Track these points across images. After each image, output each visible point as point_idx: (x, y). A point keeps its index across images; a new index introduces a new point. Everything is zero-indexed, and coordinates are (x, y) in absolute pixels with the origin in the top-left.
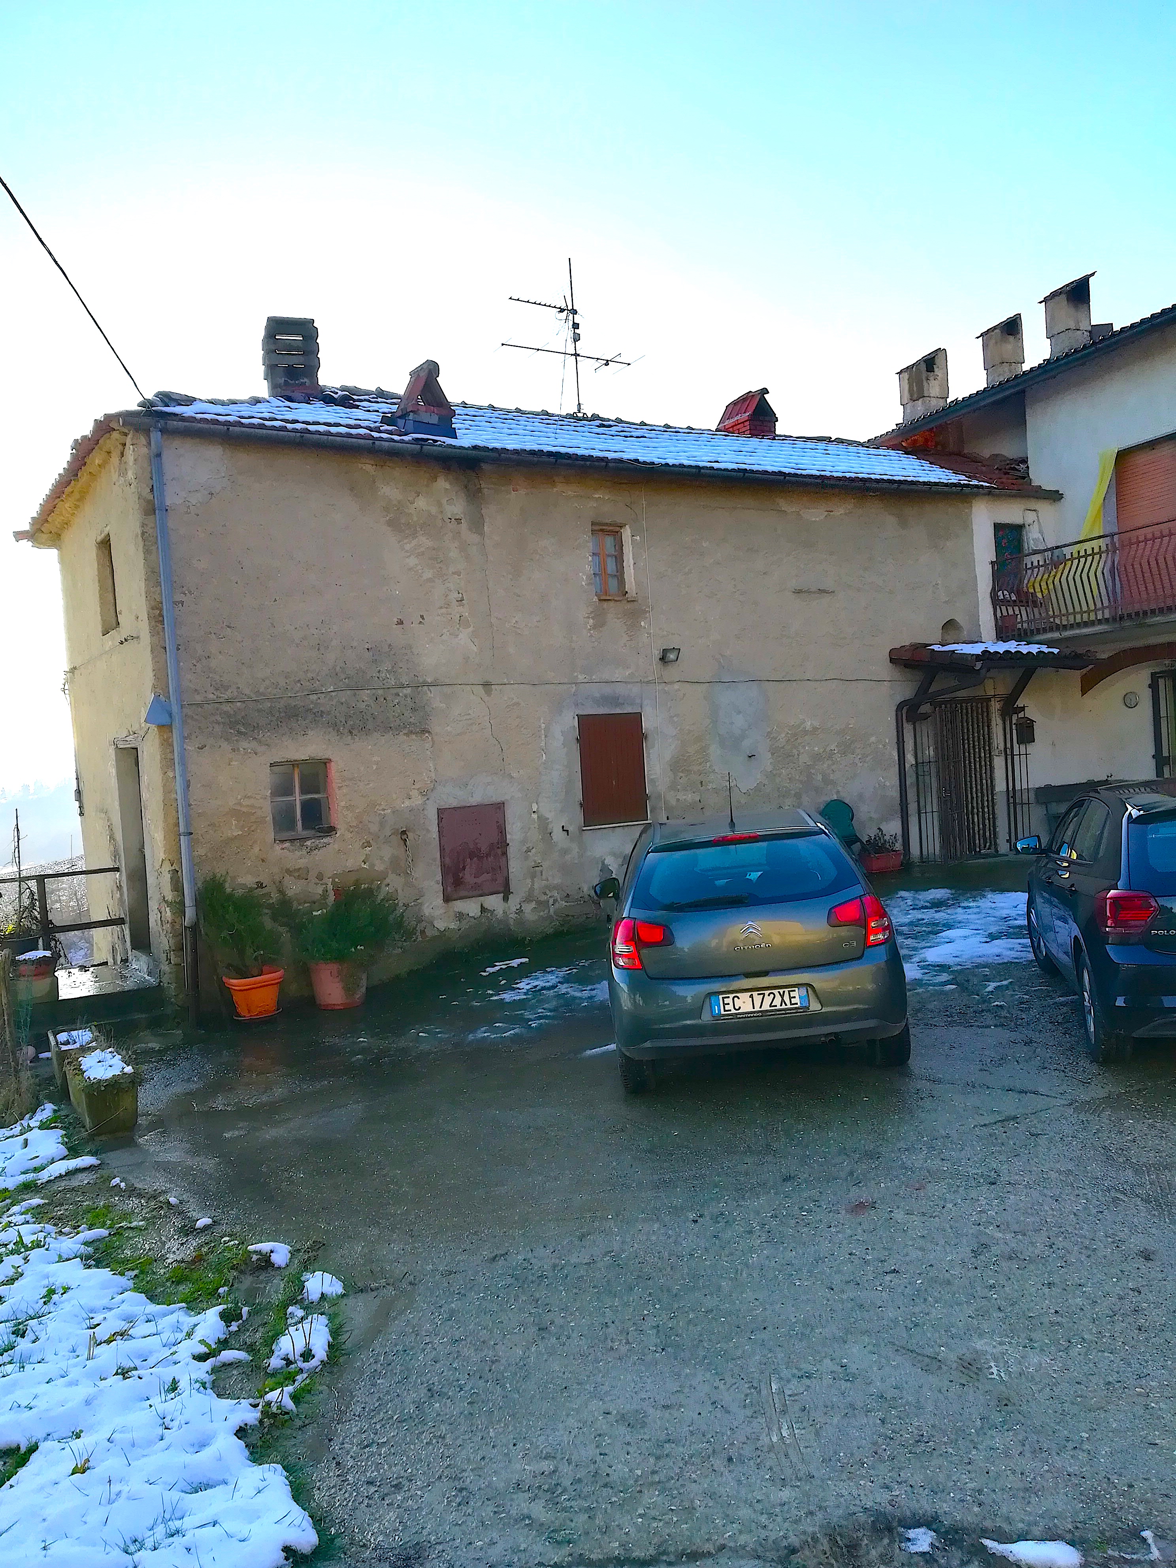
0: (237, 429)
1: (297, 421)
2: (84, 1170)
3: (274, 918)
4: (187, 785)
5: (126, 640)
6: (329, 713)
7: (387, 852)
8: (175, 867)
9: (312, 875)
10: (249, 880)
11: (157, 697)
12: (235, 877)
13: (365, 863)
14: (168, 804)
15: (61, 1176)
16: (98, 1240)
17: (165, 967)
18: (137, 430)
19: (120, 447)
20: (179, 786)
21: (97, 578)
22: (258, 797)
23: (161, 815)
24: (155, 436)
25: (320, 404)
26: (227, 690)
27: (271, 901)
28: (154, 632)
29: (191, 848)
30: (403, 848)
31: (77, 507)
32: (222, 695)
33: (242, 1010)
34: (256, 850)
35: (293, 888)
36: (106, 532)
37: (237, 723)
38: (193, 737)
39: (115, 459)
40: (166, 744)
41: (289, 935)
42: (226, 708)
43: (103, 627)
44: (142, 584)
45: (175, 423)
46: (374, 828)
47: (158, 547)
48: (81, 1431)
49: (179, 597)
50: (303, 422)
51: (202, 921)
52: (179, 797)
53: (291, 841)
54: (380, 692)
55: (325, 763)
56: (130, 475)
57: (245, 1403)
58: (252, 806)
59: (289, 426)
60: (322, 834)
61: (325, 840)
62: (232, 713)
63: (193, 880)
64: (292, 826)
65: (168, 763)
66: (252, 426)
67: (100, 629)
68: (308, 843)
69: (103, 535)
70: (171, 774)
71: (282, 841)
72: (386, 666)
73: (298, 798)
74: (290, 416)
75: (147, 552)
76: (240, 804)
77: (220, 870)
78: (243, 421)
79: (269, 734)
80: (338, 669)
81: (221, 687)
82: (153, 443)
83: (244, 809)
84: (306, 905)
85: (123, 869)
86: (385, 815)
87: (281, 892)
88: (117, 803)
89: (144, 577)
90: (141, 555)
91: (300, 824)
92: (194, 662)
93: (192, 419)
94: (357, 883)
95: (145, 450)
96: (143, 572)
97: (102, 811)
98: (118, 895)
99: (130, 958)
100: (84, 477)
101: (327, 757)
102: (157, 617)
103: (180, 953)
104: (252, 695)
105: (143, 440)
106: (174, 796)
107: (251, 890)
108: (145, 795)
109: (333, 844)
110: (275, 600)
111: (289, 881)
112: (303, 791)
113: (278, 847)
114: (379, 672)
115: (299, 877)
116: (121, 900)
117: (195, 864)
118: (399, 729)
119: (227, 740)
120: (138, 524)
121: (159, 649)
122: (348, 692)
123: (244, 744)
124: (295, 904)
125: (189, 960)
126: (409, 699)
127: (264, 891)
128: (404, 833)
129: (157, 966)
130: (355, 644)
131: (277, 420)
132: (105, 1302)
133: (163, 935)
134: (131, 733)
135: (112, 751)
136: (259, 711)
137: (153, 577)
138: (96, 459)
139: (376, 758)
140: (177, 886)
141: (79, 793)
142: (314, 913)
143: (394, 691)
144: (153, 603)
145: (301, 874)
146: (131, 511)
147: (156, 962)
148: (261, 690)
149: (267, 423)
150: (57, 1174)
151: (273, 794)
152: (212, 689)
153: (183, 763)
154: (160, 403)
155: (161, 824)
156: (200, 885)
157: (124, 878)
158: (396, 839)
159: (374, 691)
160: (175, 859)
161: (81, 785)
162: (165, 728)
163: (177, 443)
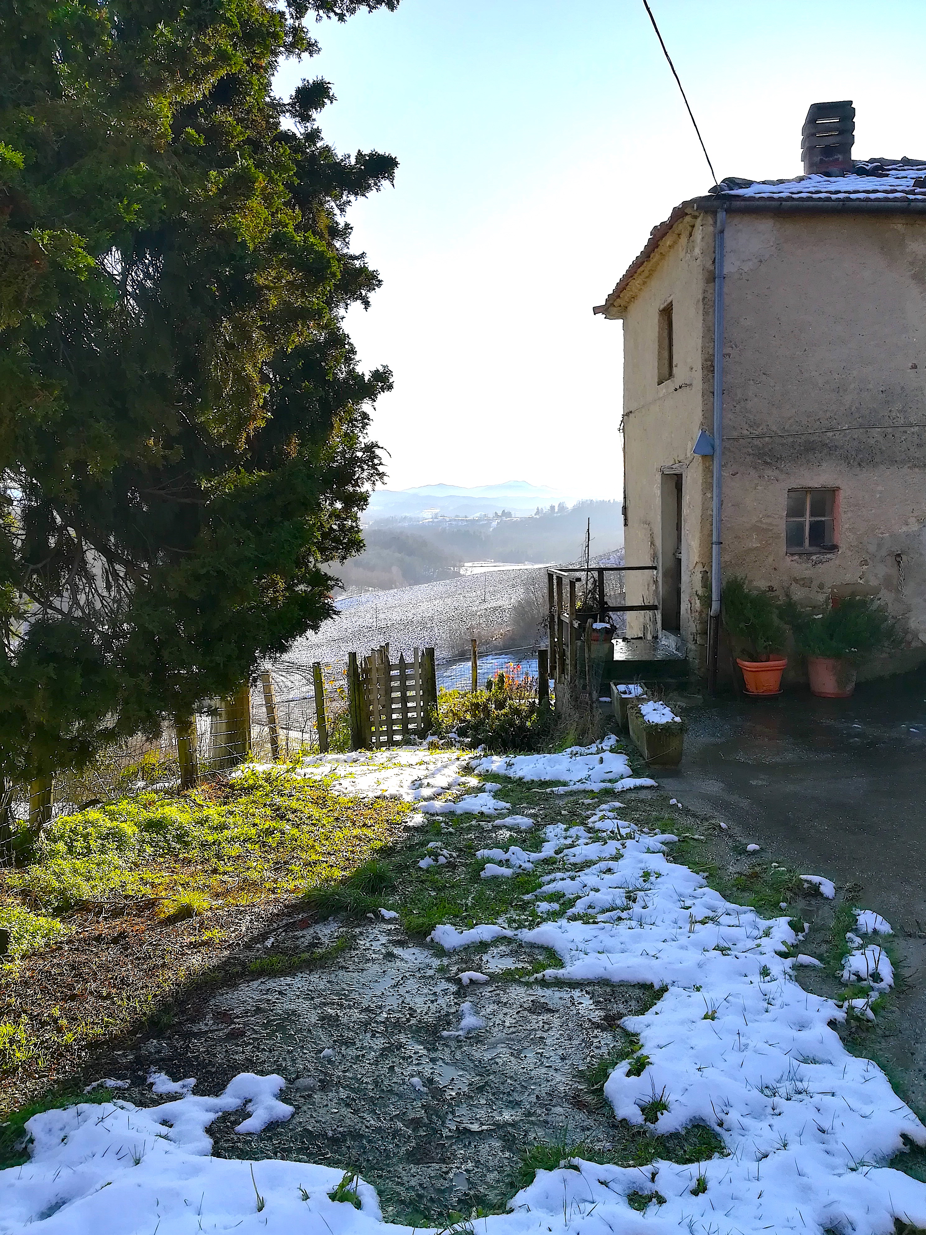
0: (789, 203)
1: (839, 192)
2: (647, 788)
3: (780, 617)
4: (721, 503)
5: (680, 387)
6: (842, 447)
7: (882, 570)
8: (706, 568)
9: (815, 584)
10: (762, 584)
11: (703, 432)
12: (752, 581)
13: (861, 579)
14: (706, 519)
15: (631, 789)
16: (671, 843)
17: (691, 646)
18: (706, 212)
19: (689, 228)
20: (715, 504)
21: (657, 340)
22: (776, 516)
23: (698, 527)
24: (721, 215)
25: (854, 176)
26: (758, 427)
27: (779, 603)
28: (705, 380)
29: (720, 554)
30: (896, 568)
31: (644, 283)
32: (754, 432)
33: (751, 687)
34: (771, 559)
35: (798, 594)
36: (669, 301)
37: (765, 454)
38: (729, 465)
39: (683, 240)
40: (708, 471)
41: (792, 631)
42: (756, 442)
43: (659, 378)
44: (700, 341)
45: (738, 202)
46: (872, 548)
47: (715, 309)
48: (701, 987)
49: (728, 350)
50: (845, 192)
51: (724, 613)
52: (714, 513)
53: (800, 555)
54: (890, 430)
55: (834, 491)
56: (697, 251)
57: (831, 1002)
58: (770, 524)
59: (834, 196)
60: (826, 551)
61: (829, 556)
62: (761, 445)
63: (720, 581)
64: (801, 544)
65: (708, 486)
66: (801, 199)
67: (656, 380)
68: (814, 557)
69: (666, 304)
70: (709, 495)
71: (792, 555)
72: (899, 406)
73: (808, 519)
74: (833, 188)
75: (706, 313)
76: (761, 521)
77: (740, 574)
78: (794, 196)
79: (790, 464)
80: (853, 408)
81: (754, 425)
82: (718, 221)
83: (765, 526)
84: (808, 609)
85: (660, 568)
86: (882, 538)
87: (787, 595)
88: (659, 517)
89: (701, 335)
90: (701, 318)
91: (807, 542)
92: (735, 404)
93: (752, 199)
94: (853, 594)
95: (711, 229)
96: (701, 331)
97: (645, 522)
98: (654, 588)
99: (660, 636)
100: (655, 257)
101: (836, 485)
102: (709, 368)
103: (705, 636)
104: (779, 432)
105: (710, 220)
106: (710, 512)
107: (765, 591)
108: (685, 511)
109: (834, 561)
110: (805, 350)
111: (794, 587)
112: (812, 515)
113: (788, 559)
114: (890, 411)
115: (803, 585)
116: (656, 590)
117: (722, 568)
118: (903, 462)
119: (755, 468)
120: (701, 291)
121: (709, 393)
122: (861, 430)
123: (769, 472)
124: (799, 607)
125: (711, 642)
126: (916, 436)
127: (774, 594)
128: (899, 555)
129: (685, 645)
130: (871, 386)
131: (822, 192)
132: (690, 891)
133: (691, 620)
134: (677, 462)
135: (658, 477)
136: (783, 445)
137: (709, 333)
138: (668, 241)
139: (880, 488)
140: (706, 583)
141: (625, 509)
142: (815, 617)
143: (902, 429)
144: (707, 356)
145: (805, 583)
146: (695, 281)
147: (684, 641)
148: (786, 427)
149: (814, 196)
150: (628, 787)
151: (787, 516)
152: (746, 426)
153: (719, 487)
154: (726, 188)
155: (698, 535)
156: (724, 583)
157: (660, 575)
158: (890, 560)
159: (884, 429)
160: (706, 563)
161: (628, 502)
162: (708, 457)
163: (736, 220)
